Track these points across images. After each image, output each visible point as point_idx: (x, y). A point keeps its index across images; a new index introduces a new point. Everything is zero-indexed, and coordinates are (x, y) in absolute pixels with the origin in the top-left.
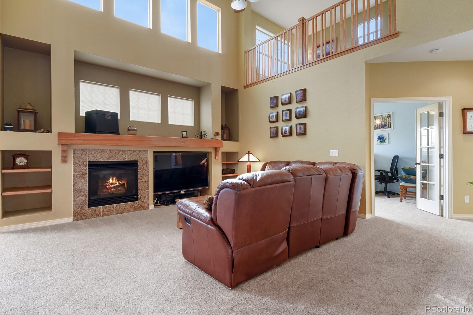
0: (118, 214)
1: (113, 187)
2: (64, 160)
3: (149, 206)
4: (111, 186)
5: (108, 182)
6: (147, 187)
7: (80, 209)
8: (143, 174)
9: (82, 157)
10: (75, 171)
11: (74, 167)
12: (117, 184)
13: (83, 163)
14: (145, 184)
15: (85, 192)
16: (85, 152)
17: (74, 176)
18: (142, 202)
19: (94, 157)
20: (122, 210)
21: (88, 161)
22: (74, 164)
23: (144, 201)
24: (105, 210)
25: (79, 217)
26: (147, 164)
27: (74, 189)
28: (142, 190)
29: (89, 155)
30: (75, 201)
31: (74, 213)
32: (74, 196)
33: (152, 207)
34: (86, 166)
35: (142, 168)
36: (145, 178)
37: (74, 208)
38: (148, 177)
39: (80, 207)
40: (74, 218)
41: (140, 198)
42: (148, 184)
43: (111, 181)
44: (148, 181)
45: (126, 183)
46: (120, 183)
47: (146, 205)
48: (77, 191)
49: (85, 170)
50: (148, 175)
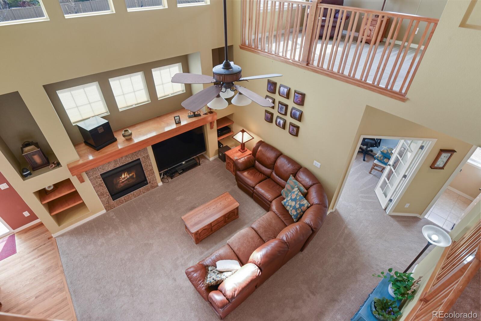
0: (136, 197)
1: (125, 181)
2: (82, 181)
3: (158, 184)
4: (123, 180)
5: (121, 178)
6: (153, 173)
7: (108, 204)
8: (147, 166)
9: (94, 173)
10: (93, 184)
11: (91, 182)
12: (128, 177)
13: (97, 177)
14: (151, 172)
15: (107, 194)
16: (95, 169)
17: (94, 187)
18: (152, 184)
19: (103, 170)
20: (138, 194)
21: (100, 174)
22: (90, 180)
23: (154, 183)
24: (125, 198)
25: (110, 208)
26: (149, 158)
27: (98, 195)
28: (150, 176)
29: (98, 170)
30: (102, 201)
31: (105, 208)
32: (100, 199)
33: (160, 184)
34: (100, 178)
35: (145, 162)
36: (150, 167)
37: (104, 205)
38: (152, 166)
39: (107, 203)
40: (106, 210)
41: (150, 182)
42: (153, 171)
43: (123, 176)
44: (152, 169)
45: (135, 174)
46: (130, 175)
47: (155, 184)
48: (101, 195)
49: (100, 181)
50: (152, 165)
